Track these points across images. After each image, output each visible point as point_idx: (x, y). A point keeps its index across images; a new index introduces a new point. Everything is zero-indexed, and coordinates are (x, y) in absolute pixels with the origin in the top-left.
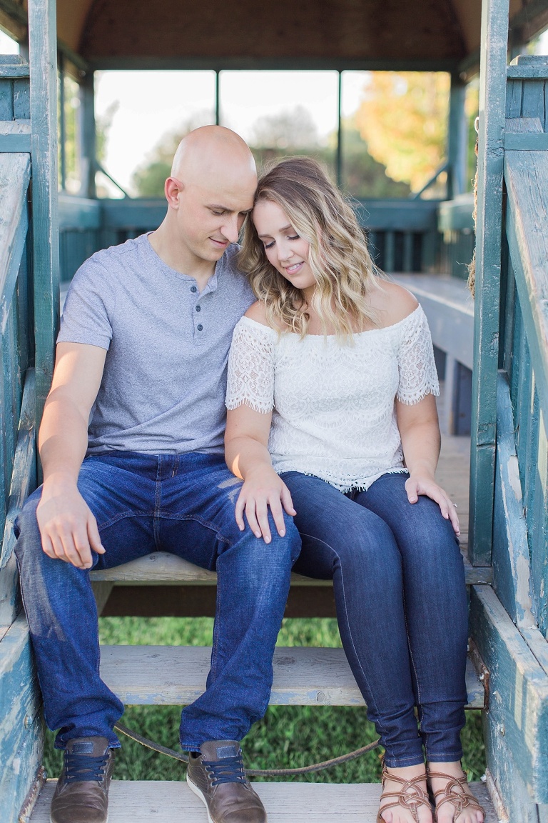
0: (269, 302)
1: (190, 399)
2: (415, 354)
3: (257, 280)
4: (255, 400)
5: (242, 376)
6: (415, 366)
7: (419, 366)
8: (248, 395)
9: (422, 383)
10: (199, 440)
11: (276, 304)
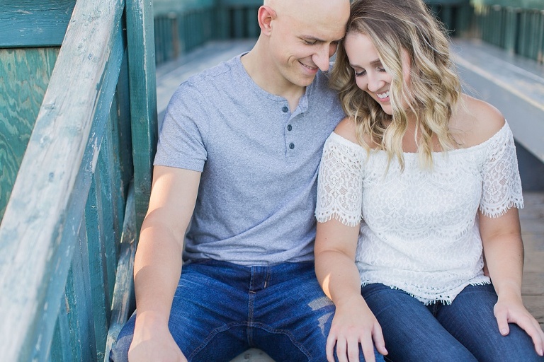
0: (359, 119)
1: (282, 212)
2: (499, 171)
4: (344, 215)
5: (332, 192)
6: (498, 182)
7: (503, 182)
8: (338, 210)
9: (505, 198)
10: (291, 251)
11: (367, 122)
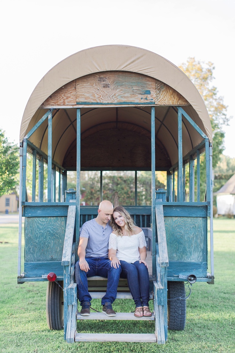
0: (116, 231)
1: (102, 247)
3: (113, 227)
4: (114, 248)
6: (142, 241)
9: (143, 244)
10: (104, 255)
11: (117, 231)
